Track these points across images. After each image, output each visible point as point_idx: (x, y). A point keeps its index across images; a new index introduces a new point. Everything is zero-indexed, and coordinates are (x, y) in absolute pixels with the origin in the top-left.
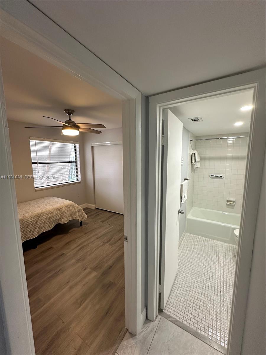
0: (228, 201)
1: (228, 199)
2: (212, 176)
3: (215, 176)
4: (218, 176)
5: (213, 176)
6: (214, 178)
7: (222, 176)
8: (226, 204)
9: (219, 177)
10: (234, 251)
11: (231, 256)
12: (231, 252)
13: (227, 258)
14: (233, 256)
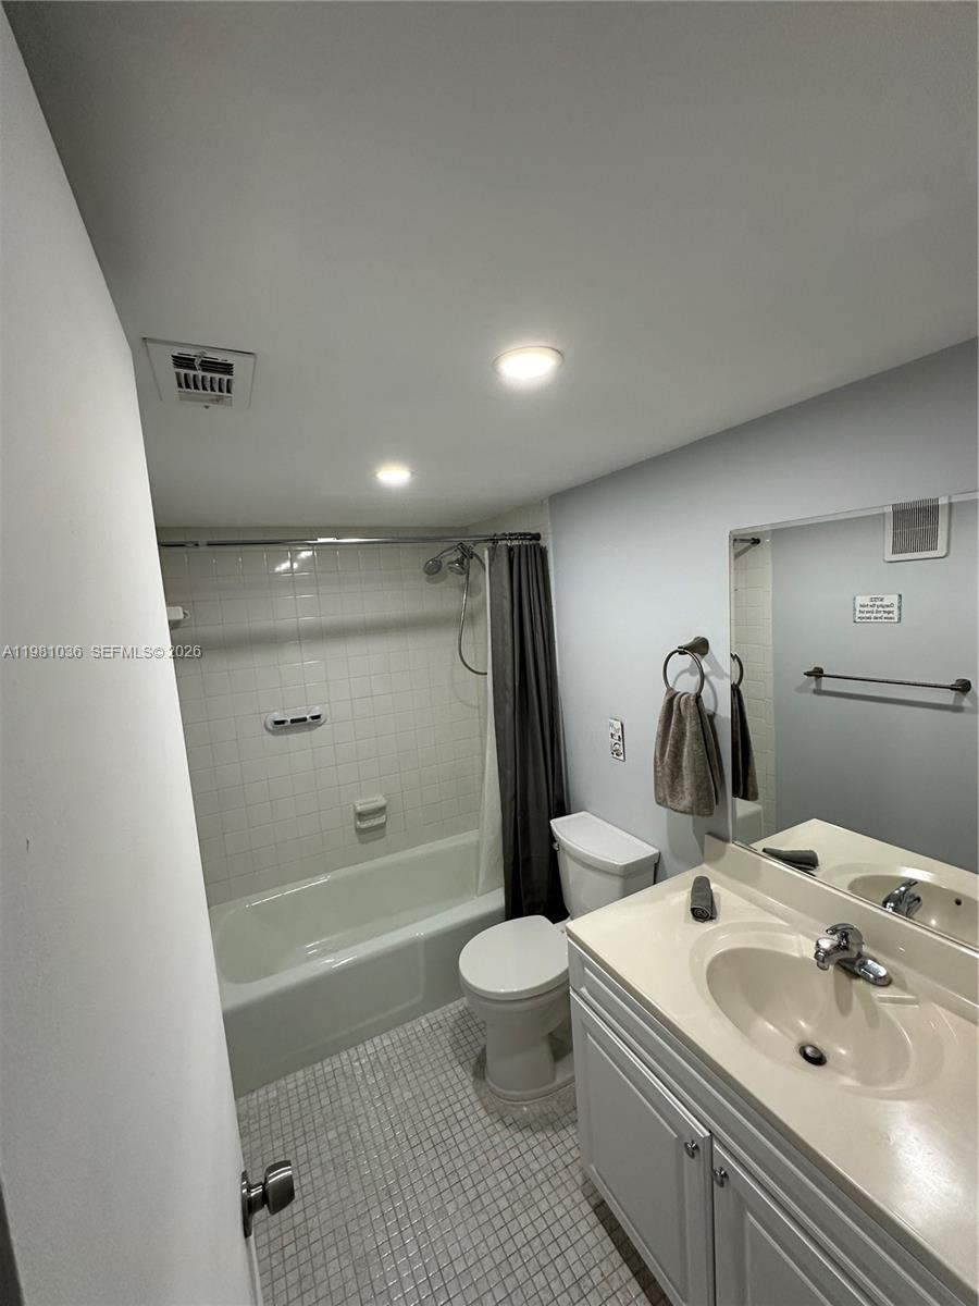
0: (361, 816)
1: (359, 808)
2: (277, 723)
3: (292, 721)
4: (305, 719)
5: (283, 722)
6: (288, 730)
7: (318, 717)
8: (354, 831)
9: (309, 720)
10: (457, 1041)
11: (466, 1083)
12: (455, 1063)
13: (461, 1115)
14: (472, 1079)
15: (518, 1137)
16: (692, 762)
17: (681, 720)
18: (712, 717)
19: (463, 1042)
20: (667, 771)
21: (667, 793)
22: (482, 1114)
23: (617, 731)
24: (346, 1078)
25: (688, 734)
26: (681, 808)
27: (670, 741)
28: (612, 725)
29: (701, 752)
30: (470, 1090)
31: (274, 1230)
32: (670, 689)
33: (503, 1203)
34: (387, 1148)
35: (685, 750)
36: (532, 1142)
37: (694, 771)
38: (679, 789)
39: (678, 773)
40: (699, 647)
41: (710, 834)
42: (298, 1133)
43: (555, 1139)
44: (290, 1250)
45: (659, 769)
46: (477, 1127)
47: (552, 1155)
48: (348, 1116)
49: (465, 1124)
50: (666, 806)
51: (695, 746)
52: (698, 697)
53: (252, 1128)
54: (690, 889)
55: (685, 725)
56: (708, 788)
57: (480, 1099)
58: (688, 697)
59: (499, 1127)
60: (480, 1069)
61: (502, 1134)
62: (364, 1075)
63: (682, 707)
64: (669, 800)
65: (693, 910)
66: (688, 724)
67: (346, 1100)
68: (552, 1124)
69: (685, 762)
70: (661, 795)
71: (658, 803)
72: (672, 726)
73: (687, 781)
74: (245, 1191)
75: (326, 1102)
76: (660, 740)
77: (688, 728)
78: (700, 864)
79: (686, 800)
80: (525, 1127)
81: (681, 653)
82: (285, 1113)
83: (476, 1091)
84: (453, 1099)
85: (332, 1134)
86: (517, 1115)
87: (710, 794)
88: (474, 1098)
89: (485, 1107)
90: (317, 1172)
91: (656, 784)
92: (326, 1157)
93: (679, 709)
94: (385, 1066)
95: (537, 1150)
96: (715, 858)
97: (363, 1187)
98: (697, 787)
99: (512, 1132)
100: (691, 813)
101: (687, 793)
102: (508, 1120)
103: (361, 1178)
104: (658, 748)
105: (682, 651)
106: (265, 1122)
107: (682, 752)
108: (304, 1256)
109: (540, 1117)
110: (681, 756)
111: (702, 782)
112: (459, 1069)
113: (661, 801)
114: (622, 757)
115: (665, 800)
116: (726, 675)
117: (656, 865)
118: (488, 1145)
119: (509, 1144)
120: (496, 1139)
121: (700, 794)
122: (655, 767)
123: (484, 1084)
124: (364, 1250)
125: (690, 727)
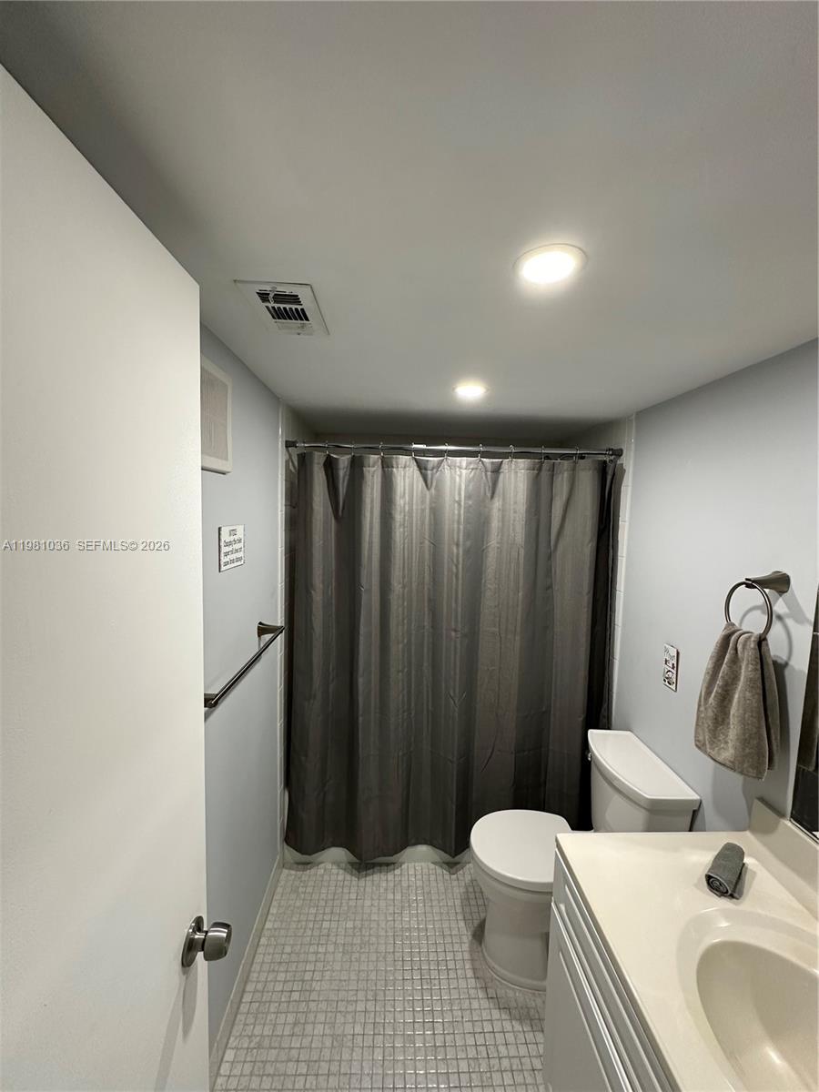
10: (468, 899)
11: (465, 939)
12: (460, 917)
13: (451, 965)
14: (470, 938)
15: (496, 1014)
16: (741, 711)
17: (735, 660)
18: (780, 668)
19: (473, 902)
20: (710, 714)
21: (707, 737)
22: (470, 974)
23: (672, 657)
24: (373, 884)
25: (742, 678)
26: (720, 759)
27: (719, 682)
28: (667, 651)
29: (756, 701)
30: (466, 947)
31: (291, 974)
32: (730, 624)
33: (463, 1066)
34: (385, 958)
35: (736, 696)
36: (507, 1026)
37: (743, 721)
38: (721, 737)
39: (723, 720)
40: (779, 583)
41: (762, 800)
42: (328, 910)
43: (530, 1036)
44: (295, 996)
45: (702, 709)
46: (462, 984)
47: (523, 1051)
48: (365, 916)
49: (452, 975)
50: (705, 752)
51: (748, 694)
52: (761, 641)
53: (301, 890)
54: (716, 853)
55: (740, 667)
56: (759, 746)
57: (472, 960)
58: (750, 637)
59: (481, 995)
60: (479, 934)
61: (482, 1002)
62: (386, 890)
63: (740, 647)
64: (708, 746)
65: (709, 878)
66: (743, 667)
67: (368, 903)
68: (531, 1020)
69: (734, 710)
70: (701, 738)
71: (697, 745)
72: (724, 666)
73: (733, 731)
74: (191, 931)
75: (353, 896)
76: (708, 677)
77: (743, 671)
78: (744, 830)
79: (728, 753)
80: (504, 1008)
81: (748, 586)
82: (324, 890)
83: (471, 952)
84: (449, 947)
85: (350, 925)
86: (501, 993)
87: (760, 754)
88: (467, 956)
89: (474, 970)
90: (331, 948)
91: (697, 725)
92: (340, 940)
93: (736, 649)
94: (404, 891)
95: (510, 1038)
96: (762, 830)
97: (358, 980)
98: (745, 741)
99: (492, 1006)
100: (733, 769)
101: (730, 745)
102: (491, 993)
103: (359, 972)
104: (705, 685)
105: (750, 584)
106: (310, 890)
107: (732, 697)
108: (303, 1007)
109: (522, 1008)
110: (730, 701)
111: (750, 737)
112: (462, 924)
113: (700, 745)
114: (673, 687)
115: (704, 745)
116: (808, 621)
117: (695, 812)
118: (466, 1005)
119: (485, 1015)
120: (475, 1005)
121: (747, 751)
122: (699, 706)
123: (480, 949)
124: (344, 1031)
125: (746, 671)
